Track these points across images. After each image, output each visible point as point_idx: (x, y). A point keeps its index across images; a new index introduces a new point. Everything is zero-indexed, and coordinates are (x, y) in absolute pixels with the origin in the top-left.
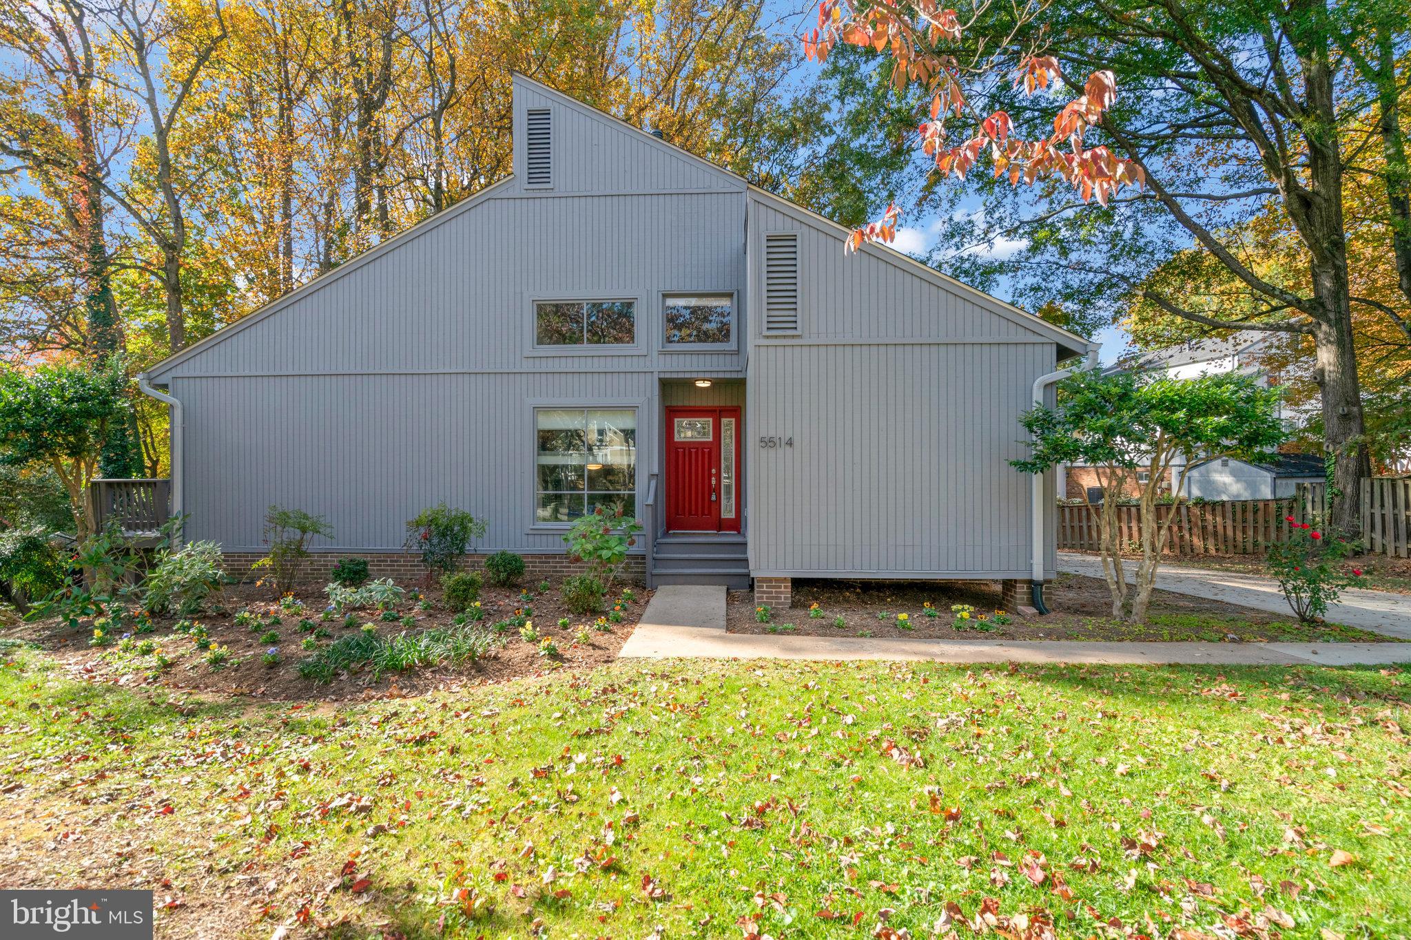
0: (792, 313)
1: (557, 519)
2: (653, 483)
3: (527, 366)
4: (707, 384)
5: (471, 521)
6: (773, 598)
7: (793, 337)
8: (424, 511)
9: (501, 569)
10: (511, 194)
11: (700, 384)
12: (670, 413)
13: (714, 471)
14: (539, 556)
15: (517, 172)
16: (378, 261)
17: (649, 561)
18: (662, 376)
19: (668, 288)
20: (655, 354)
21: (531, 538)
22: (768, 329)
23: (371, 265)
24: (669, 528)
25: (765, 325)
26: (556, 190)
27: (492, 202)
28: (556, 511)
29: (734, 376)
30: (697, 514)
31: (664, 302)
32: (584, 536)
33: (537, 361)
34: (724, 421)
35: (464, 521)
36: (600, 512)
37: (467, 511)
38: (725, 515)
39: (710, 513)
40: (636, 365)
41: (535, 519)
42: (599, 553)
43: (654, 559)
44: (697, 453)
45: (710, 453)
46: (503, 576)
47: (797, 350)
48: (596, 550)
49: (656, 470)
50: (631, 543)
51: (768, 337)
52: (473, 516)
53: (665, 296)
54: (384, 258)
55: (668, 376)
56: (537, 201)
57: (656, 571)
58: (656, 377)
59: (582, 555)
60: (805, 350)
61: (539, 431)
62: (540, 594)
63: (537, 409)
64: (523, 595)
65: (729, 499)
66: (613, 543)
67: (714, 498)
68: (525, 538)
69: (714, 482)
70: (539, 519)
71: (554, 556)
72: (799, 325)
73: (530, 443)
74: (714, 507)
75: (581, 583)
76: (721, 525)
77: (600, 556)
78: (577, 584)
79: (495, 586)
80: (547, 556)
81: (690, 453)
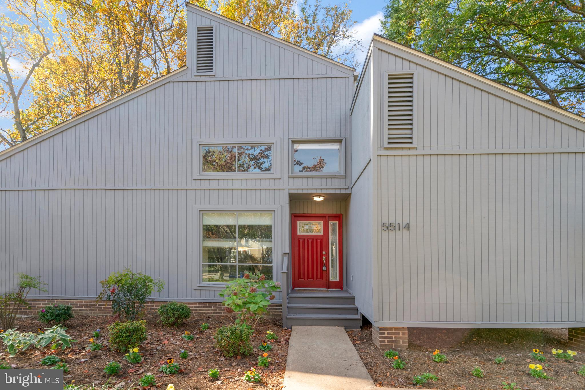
0: (409, 132)
1: (223, 280)
2: (286, 259)
3: (195, 185)
4: (321, 199)
5: (151, 281)
6: (393, 342)
7: (409, 148)
8: (112, 275)
9: (170, 315)
10: (184, 79)
11: (317, 199)
12: (295, 217)
13: (324, 253)
14: (205, 303)
15: (190, 67)
16: (91, 121)
17: (284, 308)
18: (291, 191)
19: (295, 137)
20: (286, 178)
21: (198, 292)
22: (389, 143)
23: (86, 123)
24: (294, 287)
25: (386, 141)
26: (217, 76)
27: (171, 84)
28: (222, 275)
29: (343, 192)
30: (313, 278)
31: (292, 146)
32: (235, 294)
33: (202, 182)
34: (331, 223)
35: (145, 281)
36: (248, 277)
37: (148, 274)
38: (331, 279)
39: (322, 278)
40: (272, 184)
41: (201, 280)
42: (247, 306)
43: (288, 308)
44: (312, 242)
45: (321, 242)
46: (172, 320)
47: (412, 159)
48: (244, 303)
49: (287, 250)
50: (273, 298)
51: (388, 149)
52: (152, 277)
53: (294, 142)
54: (95, 118)
55: (295, 191)
56: (203, 83)
57: (290, 316)
58: (287, 192)
59: (233, 308)
60: (420, 158)
61: (204, 226)
62: (202, 332)
63: (203, 212)
64: (185, 335)
65: (335, 270)
66: (258, 299)
67: (324, 269)
68: (194, 292)
69: (324, 258)
70: (204, 280)
71: (215, 304)
72: (415, 140)
73: (197, 233)
74: (324, 273)
75: (232, 333)
76: (329, 285)
77: (249, 308)
78: (228, 333)
79: (166, 326)
80: (210, 303)
81: (308, 242)
